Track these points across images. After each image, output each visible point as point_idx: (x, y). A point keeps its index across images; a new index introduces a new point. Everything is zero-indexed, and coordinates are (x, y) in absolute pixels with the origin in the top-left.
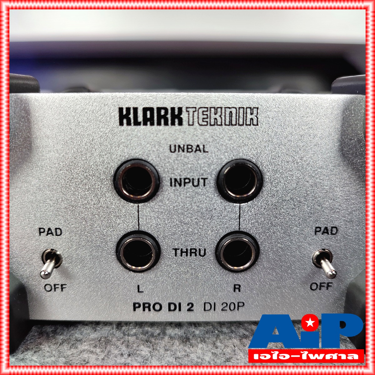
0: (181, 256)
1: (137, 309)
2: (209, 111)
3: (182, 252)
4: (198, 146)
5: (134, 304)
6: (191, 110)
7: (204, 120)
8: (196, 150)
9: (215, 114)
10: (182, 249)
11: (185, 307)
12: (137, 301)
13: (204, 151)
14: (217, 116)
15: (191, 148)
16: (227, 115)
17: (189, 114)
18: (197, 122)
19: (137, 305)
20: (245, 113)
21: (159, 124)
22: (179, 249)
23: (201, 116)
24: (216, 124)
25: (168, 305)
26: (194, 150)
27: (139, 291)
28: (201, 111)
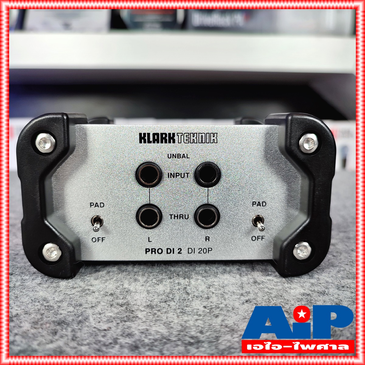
0: (174, 219)
1: (147, 253)
2: (190, 135)
3: (175, 217)
4: (184, 155)
5: (146, 249)
6: (180, 135)
7: (187, 140)
8: (183, 157)
9: (193, 137)
10: (174, 215)
11: (176, 251)
12: (147, 248)
13: (187, 158)
14: (194, 138)
15: (180, 156)
16: (200, 138)
17: (178, 137)
18: (183, 141)
19: (148, 250)
20: (210, 137)
21: (162, 142)
22: (173, 215)
23: (185, 138)
24: (194, 142)
25: (166, 250)
26: (182, 157)
27: (149, 241)
28: (185, 135)
